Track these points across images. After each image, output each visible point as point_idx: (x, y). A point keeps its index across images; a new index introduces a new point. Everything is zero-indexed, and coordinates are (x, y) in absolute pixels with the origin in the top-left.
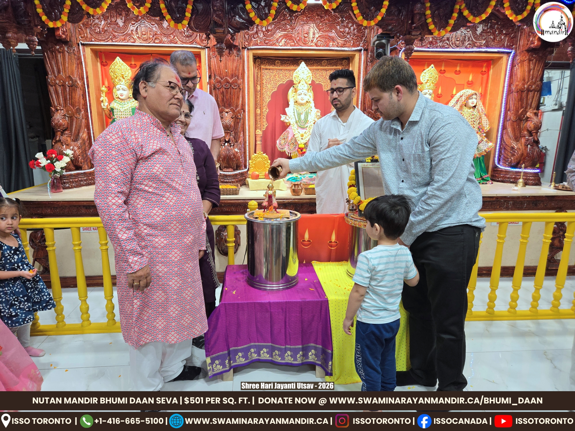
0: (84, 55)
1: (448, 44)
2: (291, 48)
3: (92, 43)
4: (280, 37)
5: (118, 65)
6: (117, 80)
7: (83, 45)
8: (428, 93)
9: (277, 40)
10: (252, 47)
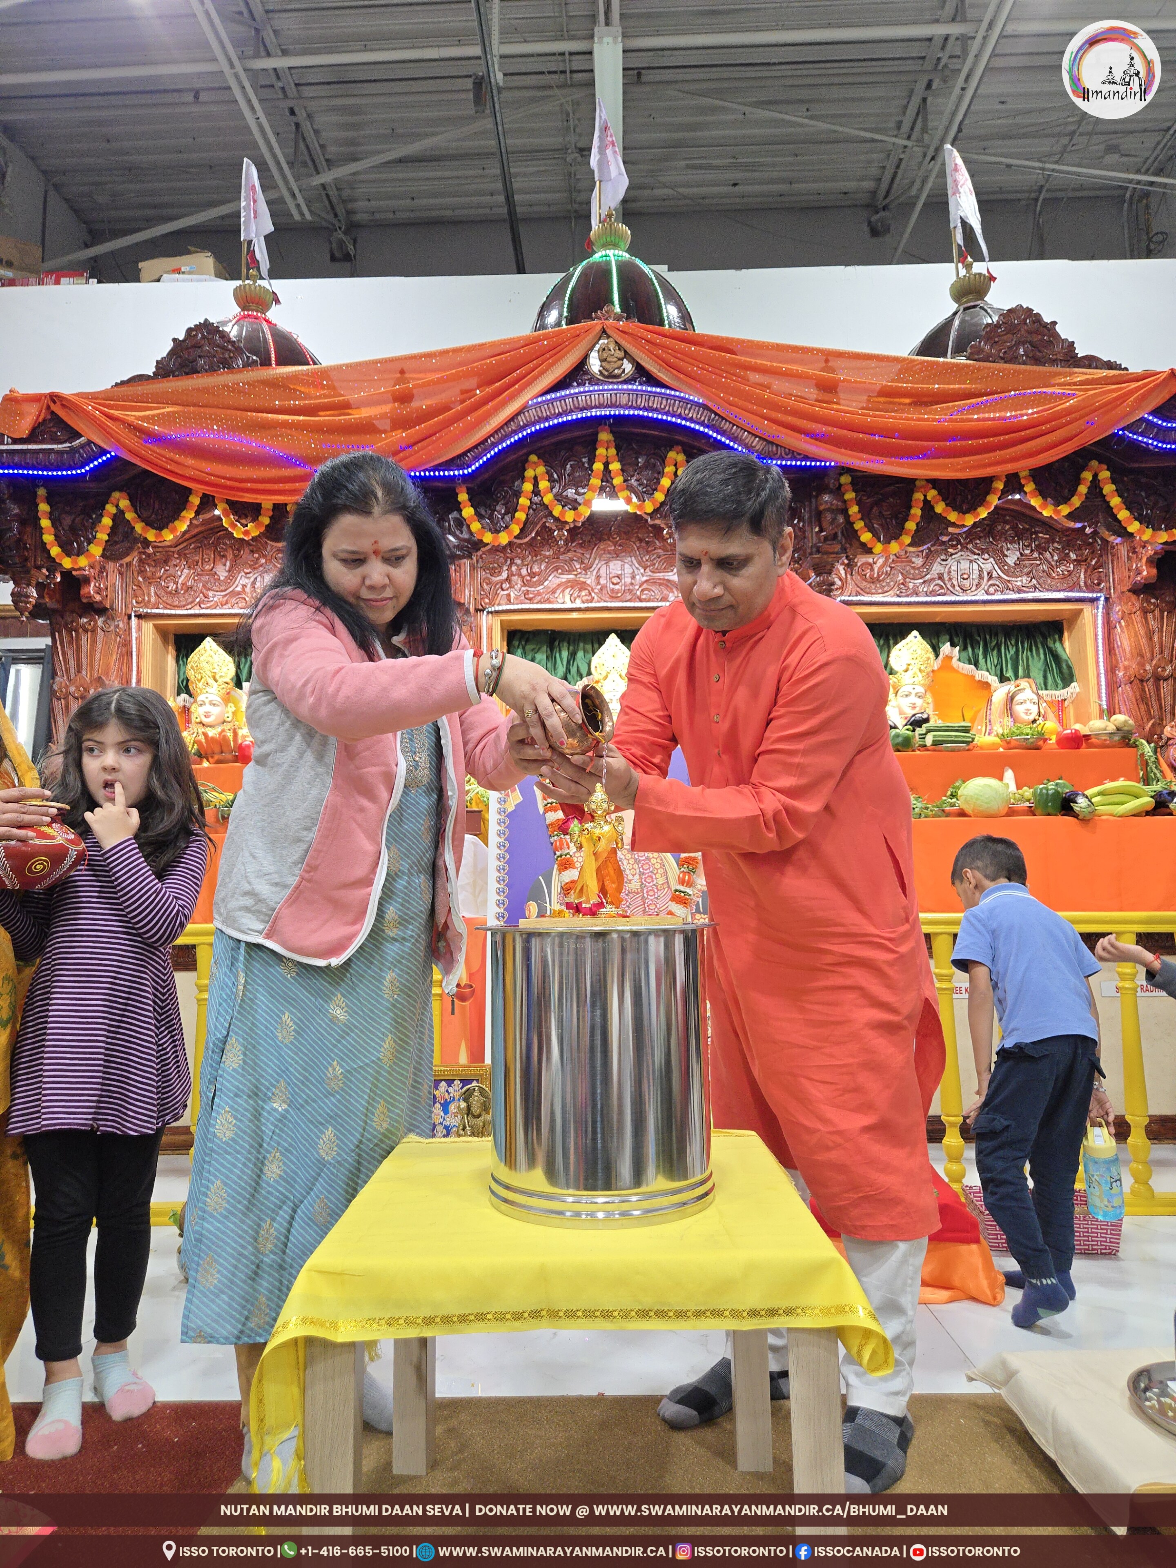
0: (138, 639)
1: (942, 588)
2: (583, 606)
3: (157, 611)
4: (559, 585)
5: (207, 654)
6: (200, 685)
7: (139, 616)
8: (914, 692)
9: (554, 592)
10: (497, 608)
